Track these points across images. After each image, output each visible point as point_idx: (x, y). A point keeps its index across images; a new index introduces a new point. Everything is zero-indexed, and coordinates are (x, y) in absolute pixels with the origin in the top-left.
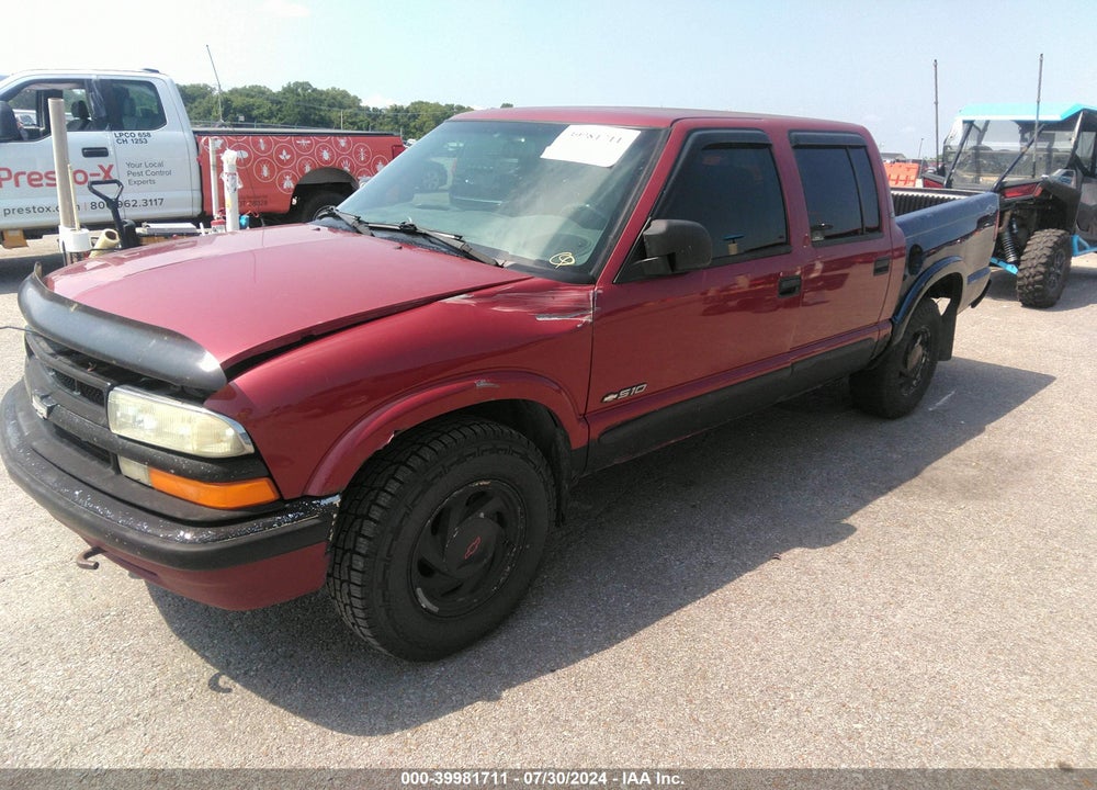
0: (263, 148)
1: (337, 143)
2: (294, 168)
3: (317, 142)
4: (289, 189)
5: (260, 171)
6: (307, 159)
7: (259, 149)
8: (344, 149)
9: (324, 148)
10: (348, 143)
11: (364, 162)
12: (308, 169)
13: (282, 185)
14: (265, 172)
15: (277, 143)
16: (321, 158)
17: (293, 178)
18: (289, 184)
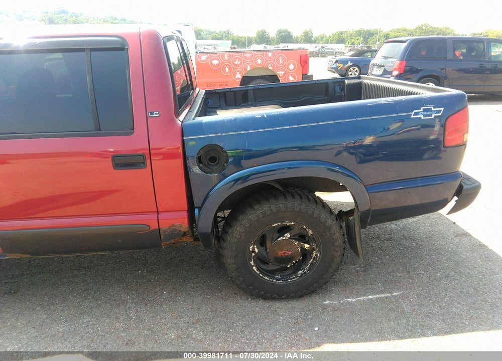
0: (226, 59)
1: (267, 55)
2: (241, 68)
3: (255, 55)
4: (238, 78)
5: (224, 70)
6: (248, 64)
7: (224, 60)
8: (270, 58)
9: (259, 57)
10: (273, 55)
11: (282, 64)
12: (249, 69)
13: (235, 77)
14: (227, 70)
15: (234, 56)
16: (256, 63)
17: (241, 73)
18: (239, 76)
